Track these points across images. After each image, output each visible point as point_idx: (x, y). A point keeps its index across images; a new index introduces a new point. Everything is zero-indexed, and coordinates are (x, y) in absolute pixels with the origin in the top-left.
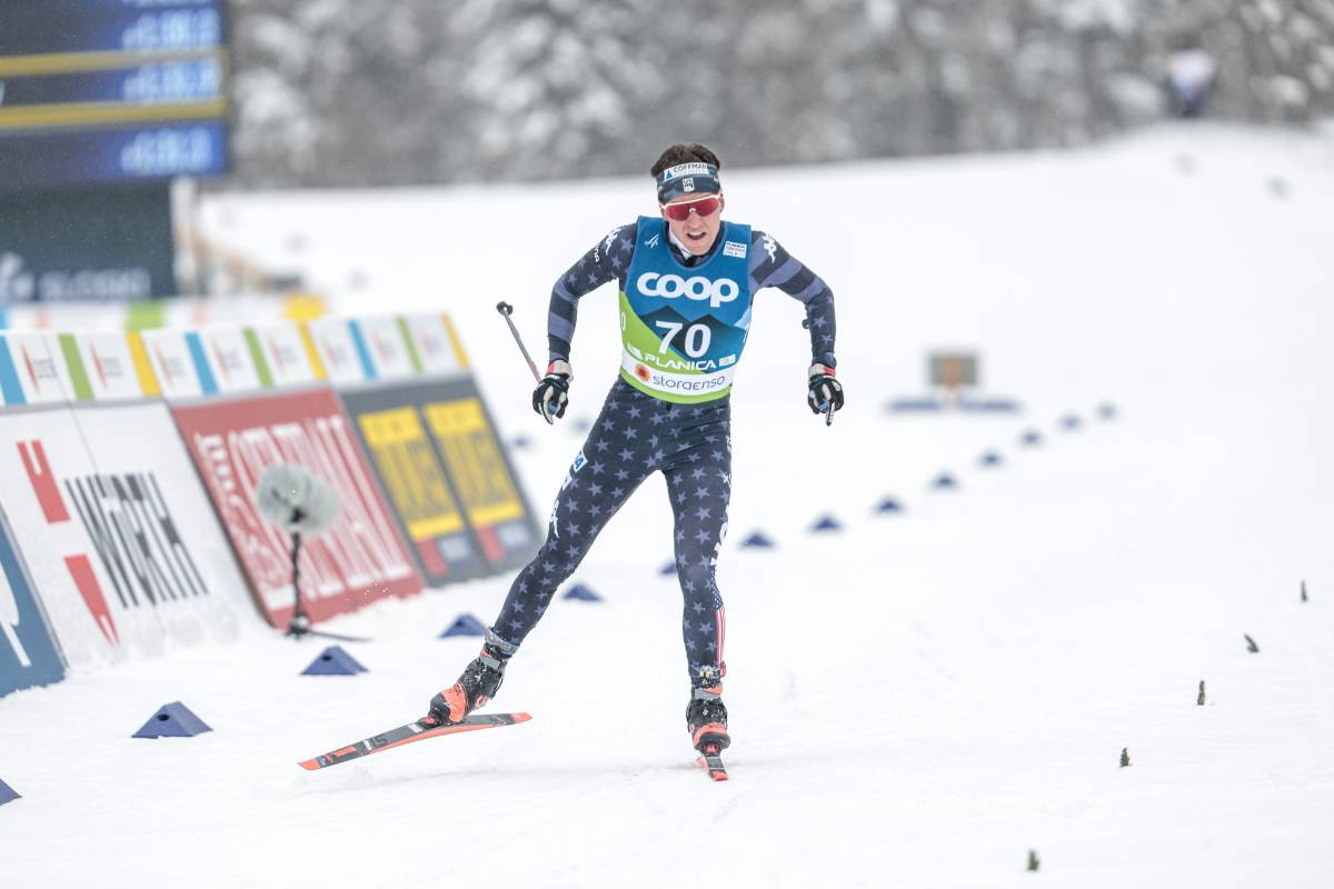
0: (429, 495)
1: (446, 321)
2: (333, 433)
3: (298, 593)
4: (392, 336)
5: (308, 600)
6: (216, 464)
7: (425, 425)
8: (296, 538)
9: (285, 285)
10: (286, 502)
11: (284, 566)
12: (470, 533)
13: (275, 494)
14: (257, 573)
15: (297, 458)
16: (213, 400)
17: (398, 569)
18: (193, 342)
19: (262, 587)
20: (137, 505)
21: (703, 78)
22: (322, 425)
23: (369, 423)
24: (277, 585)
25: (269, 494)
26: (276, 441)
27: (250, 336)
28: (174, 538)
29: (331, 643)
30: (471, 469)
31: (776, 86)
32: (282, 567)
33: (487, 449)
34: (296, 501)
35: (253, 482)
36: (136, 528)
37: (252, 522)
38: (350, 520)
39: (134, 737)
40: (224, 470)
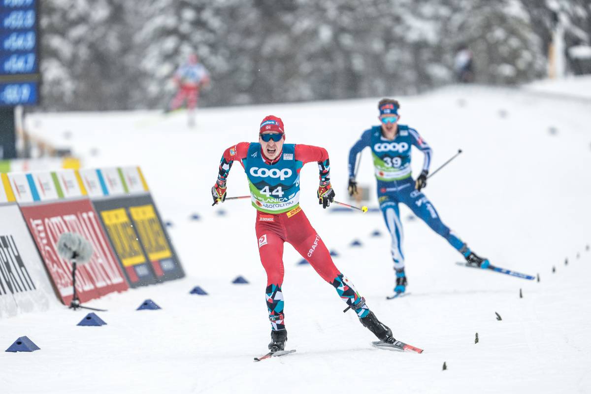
0: (131, 247)
1: (139, 169)
2: (89, 219)
3: (75, 290)
4: (116, 176)
5: (79, 293)
6: (39, 232)
7: (129, 216)
8: (74, 265)
9: (63, 153)
10: (70, 249)
11: (69, 277)
12: (148, 264)
13: (65, 245)
14: (57, 280)
15: (74, 230)
16: (38, 203)
17: (118, 279)
18: (30, 178)
19: (59, 286)
20: (5, 249)
21: (246, 64)
22: (85, 215)
23: (105, 214)
24: (66, 285)
25: (63, 246)
26: (65, 222)
27: (54, 175)
28: (21, 264)
29: (91, 312)
30: (149, 235)
31: (278, 68)
32: (68, 278)
33: (156, 227)
34: (74, 248)
35: (55, 241)
36: (5, 260)
37: (55, 258)
38: (97, 258)
39: (6, 351)
40: (43, 235)
